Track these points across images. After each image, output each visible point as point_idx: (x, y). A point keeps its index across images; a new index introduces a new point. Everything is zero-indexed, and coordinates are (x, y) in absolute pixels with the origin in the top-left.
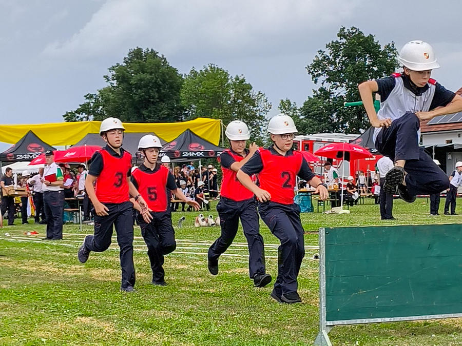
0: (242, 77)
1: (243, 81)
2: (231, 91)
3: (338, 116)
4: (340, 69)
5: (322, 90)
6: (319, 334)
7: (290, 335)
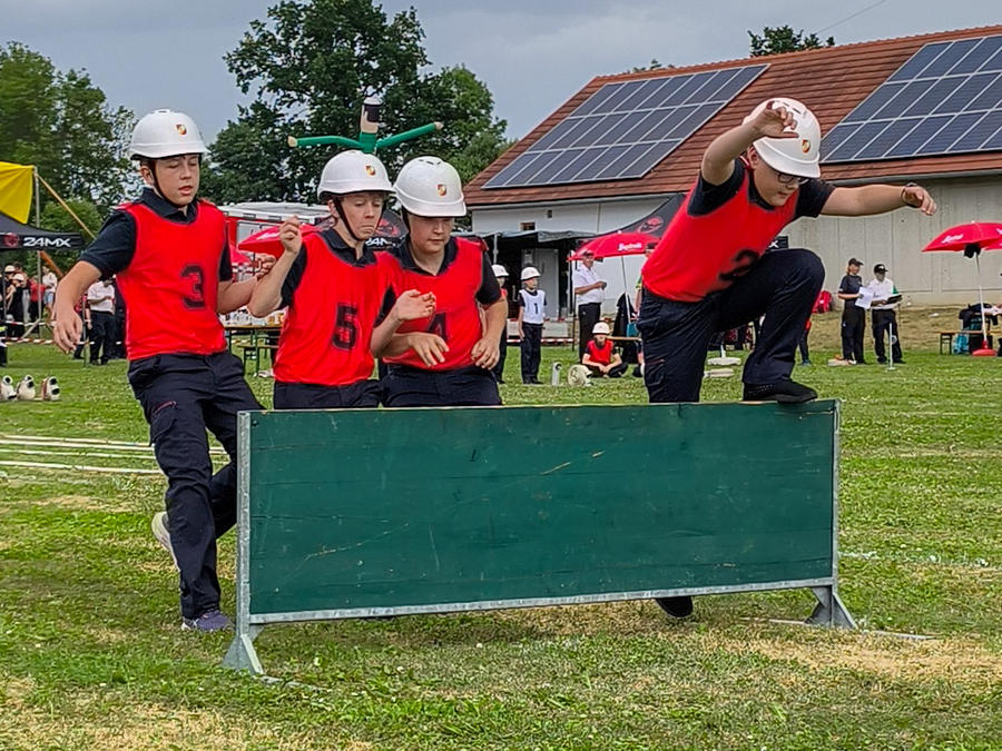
0: (83, 75)
1: (86, 82)
2: (59, 105)
3: (293, 166)
4: (297, 62)
5: (257, 106)
6: (234, 643)
7: (172, 644)
